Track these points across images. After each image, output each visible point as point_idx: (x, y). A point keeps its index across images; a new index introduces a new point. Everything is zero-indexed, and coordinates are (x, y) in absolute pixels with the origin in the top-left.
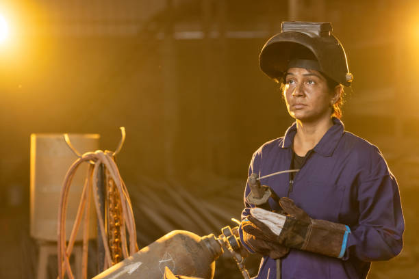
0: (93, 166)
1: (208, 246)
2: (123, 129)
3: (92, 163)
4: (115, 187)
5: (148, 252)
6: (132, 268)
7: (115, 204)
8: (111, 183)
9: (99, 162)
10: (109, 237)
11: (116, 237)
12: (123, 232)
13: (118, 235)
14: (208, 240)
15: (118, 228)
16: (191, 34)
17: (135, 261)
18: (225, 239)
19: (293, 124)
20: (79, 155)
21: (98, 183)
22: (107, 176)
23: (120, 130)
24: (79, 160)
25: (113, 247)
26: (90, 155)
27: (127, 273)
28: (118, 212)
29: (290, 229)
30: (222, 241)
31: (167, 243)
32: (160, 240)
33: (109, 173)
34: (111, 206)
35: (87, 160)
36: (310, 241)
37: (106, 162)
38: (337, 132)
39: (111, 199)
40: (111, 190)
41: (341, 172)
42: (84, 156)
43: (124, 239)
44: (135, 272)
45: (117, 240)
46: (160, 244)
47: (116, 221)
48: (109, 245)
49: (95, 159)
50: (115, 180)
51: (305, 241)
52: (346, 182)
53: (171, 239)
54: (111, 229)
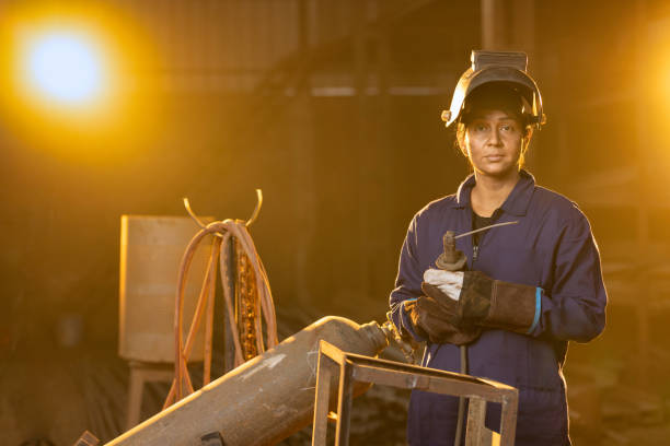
0: (220, 240)
1: (369, 336)
2: (259, 192)
3: (220, 235)
4: (249, 266)
5: (294, 342)
6: (274, 362)
7: (249, 288)
8: (243, 261)
9: (228, 234)
10: (241, 331)
11: (250, 332)
12: (258, 325)
13: (252, 330)
14: (368, 328)
15: (252, 319)
16: (337, 90)
17: (276, 354)
18: (390, 327)
19: (471, 176)
20: (203, 225)
21: (226, 262)
22: (239, 252)
23: (256, 194)
24: (202, 231)
25: (246, 344)
26: (217, 226)
27: (266, 368)
28: (253, 299)
29: (472, 287)
30: (387, 329)
31: (317, 331)
32: (308, 329)
33: (241, 246)
34: (243, 291)
35: (211, 232)
36: (497, 303)
37: (238, 234)
38: (528, 187)
39: (243, 281)
40: (242, 270)
41: (539, 235)
42: (208, 227)
43: (259, 334)
44: (277, 366)
45: (250, 336)
46: (308, 332)
47: (250, 311)
48: (241, 341)
49: (224, 230)
50: (250, 257)
51: (492, 303)
52: (547, 245)
53: (323, 326)
54: (244, 319)
